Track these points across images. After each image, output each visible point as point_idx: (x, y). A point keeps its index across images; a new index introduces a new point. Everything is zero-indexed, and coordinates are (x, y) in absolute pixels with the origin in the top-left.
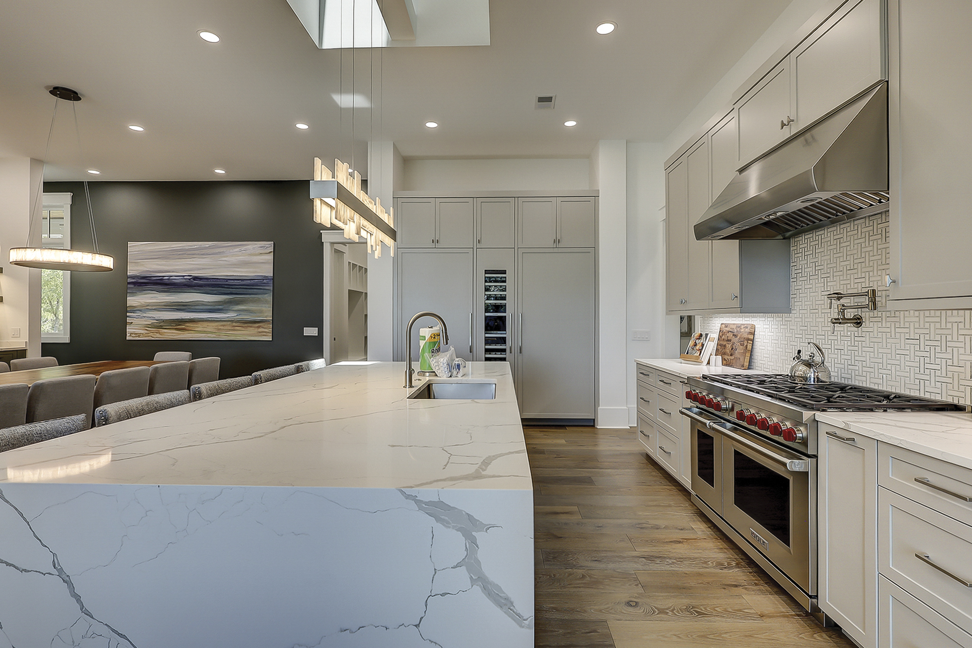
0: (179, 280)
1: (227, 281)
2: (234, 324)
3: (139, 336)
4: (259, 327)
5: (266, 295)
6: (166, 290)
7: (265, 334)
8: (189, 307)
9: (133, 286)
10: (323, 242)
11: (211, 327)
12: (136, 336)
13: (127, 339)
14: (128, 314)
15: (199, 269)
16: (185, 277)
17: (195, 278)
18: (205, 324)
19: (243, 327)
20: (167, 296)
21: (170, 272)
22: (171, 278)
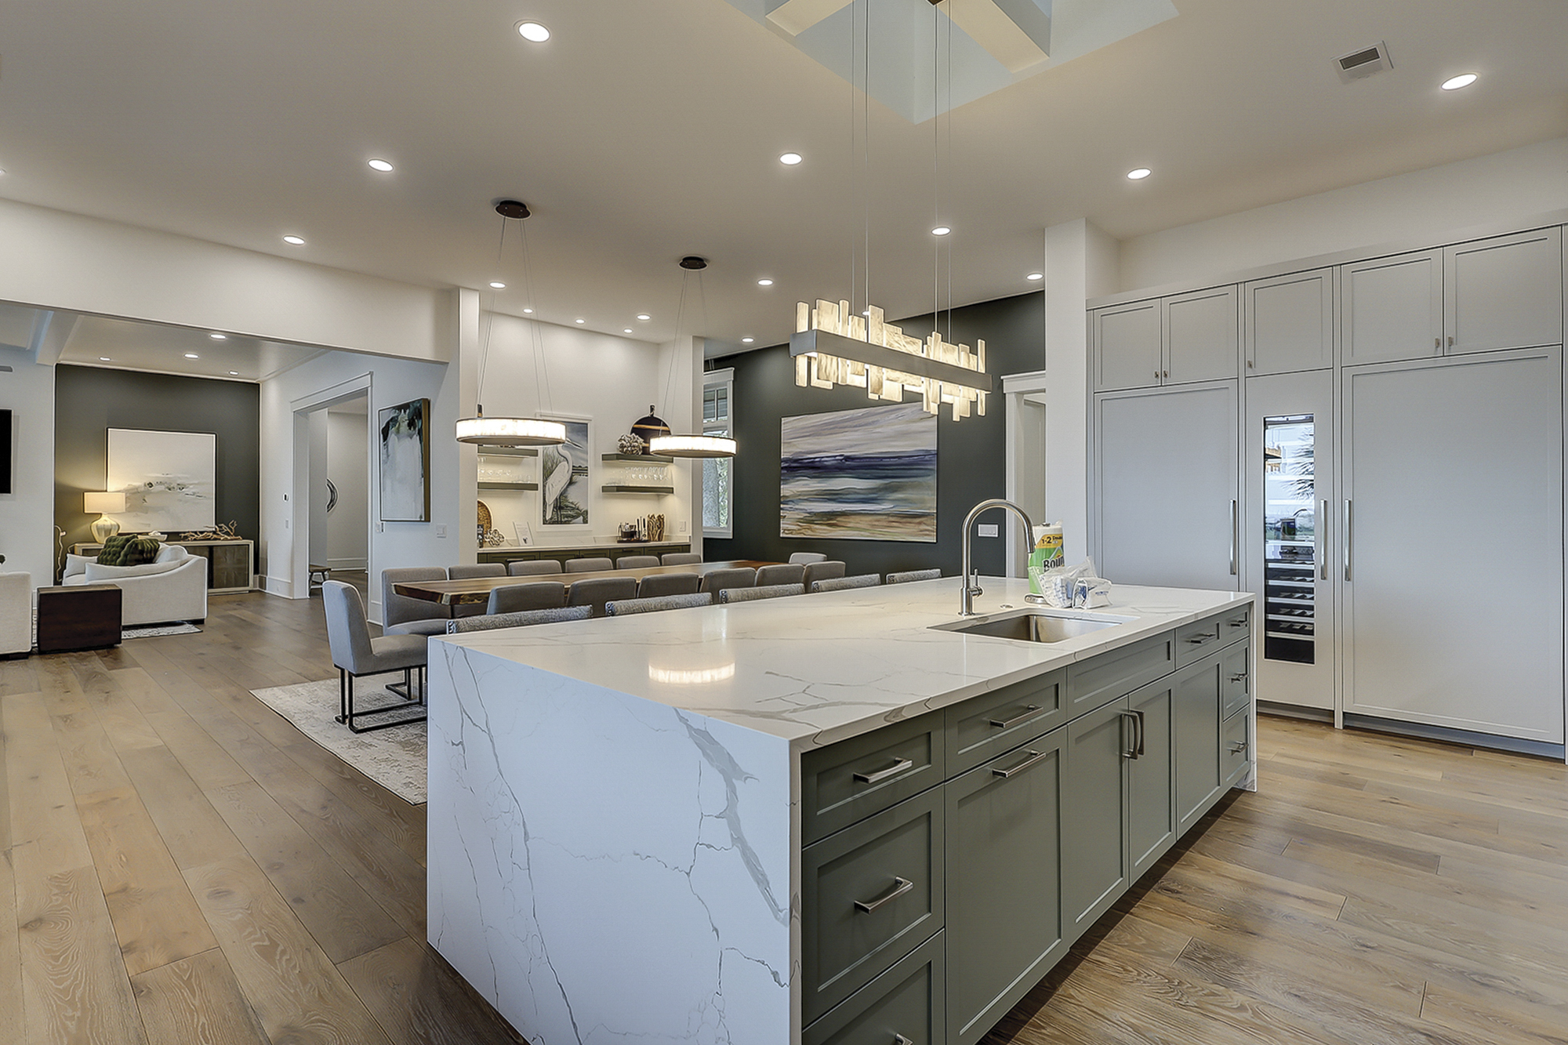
0: (830, 462)
1: (881, 460)
2: (891, 519)
3: (791, 533)
4: (920, 523)
5: (929, 478)
6: (817, 475)
7: (927, 533)
8: (841, 496)
9: (786, 472)
10: (1005, 394)
11: (865, 522)
12: (789, 533)
13: (781, 535)
14: (782, 506)
15: (851, 446)
16: (837, 458)
17: (847, 458)
18: (858, 518)
19: (901, 523)
20: (819, 483)
21: (820, 452)
22: (823, 459)
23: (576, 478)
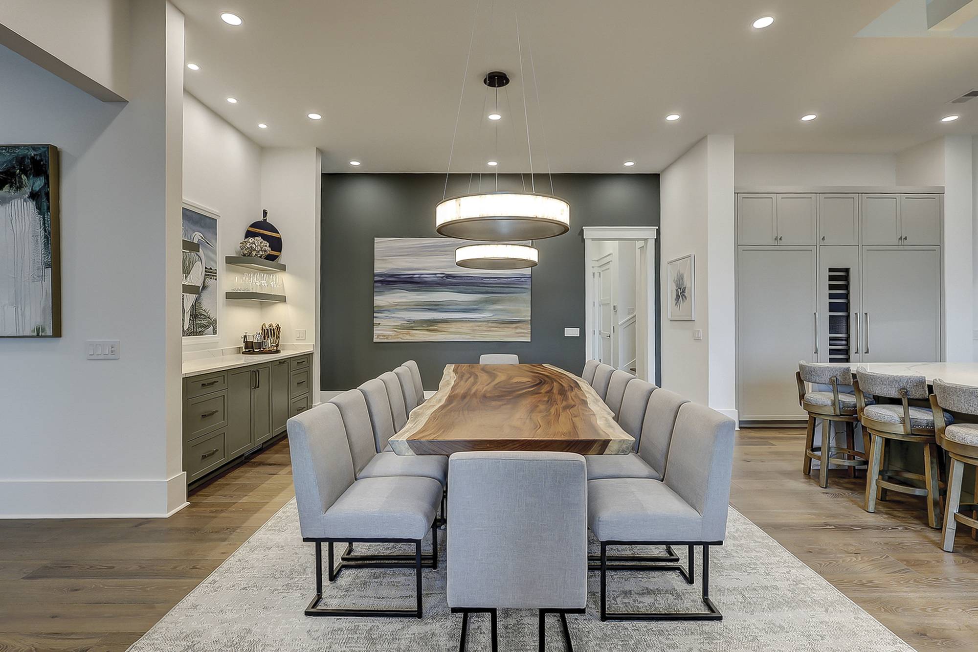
0: (431, 278)
1: (482, 279)
2: (490, 324)
3: (387, 338)
4: (516, 328)
5: (524, 294)
6: (416, 288)
7: (523, 335)
8: (442, 307)
9: (380, 285)
10: (584, 239)
11: (465, 327)
12: (384, 338)
13: (374, 341)
14: (375, 314)
16: (438, 275)
17: (448, 276)
18: (459, 325)
19: (500, 328)
20: (417, 295)
21: (420, 270)
22: (423, 276)
23: (209, 282)
